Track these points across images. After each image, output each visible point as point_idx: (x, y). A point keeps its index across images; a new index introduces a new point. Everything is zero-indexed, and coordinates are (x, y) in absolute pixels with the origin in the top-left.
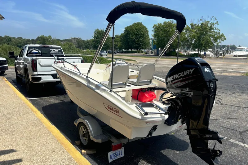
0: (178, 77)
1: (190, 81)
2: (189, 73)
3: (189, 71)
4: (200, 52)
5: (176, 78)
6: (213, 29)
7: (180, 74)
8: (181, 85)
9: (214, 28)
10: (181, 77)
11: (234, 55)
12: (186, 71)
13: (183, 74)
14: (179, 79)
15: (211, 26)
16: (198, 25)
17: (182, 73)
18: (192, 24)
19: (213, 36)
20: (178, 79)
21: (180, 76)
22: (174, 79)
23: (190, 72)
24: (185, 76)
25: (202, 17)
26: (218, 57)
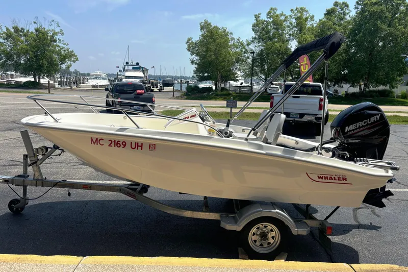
0: (363, 125)
1: (376, 128)
2: (376, 120)
3: (375, 117)
4: (39, 78)
5: (361, 126)
6: (55, 41)
7: (366, 121)
8: (367, 133)
9: (58, 41)
10: (368, 124)
11: (93, 86)
12: (373, 118)
13: (370, 121)
14: (366, 127)
15: (52, 37)
16: (28, 31)
17: (368, 120)
18: (16, 27)
19: (59, 53)
20: (363, 126)
21: (366, 123)
22: (358, 127)
23: (377, 118)
24: (372, 123)
25: (36, 18)
26: (72, 88)
